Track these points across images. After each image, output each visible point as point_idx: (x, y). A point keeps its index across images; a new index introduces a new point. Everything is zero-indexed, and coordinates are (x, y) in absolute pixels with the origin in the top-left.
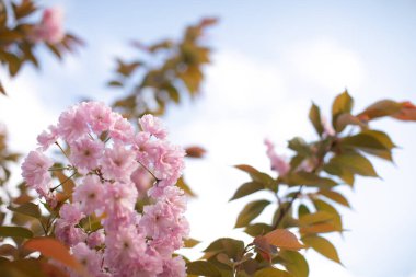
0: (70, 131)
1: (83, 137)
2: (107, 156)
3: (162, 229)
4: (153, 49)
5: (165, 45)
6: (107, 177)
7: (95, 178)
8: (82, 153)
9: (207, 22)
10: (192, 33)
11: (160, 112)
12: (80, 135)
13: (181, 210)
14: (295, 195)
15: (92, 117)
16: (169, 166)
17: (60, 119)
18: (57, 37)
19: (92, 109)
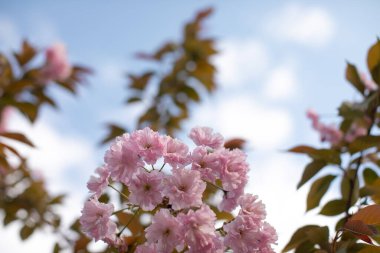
0: (121, 170)
1: (138, 172)
2: (171, 185)
3: (250, 243)
4: (158, 56)
5: (168, 48)
6: (177, 207)
7: (165, 212)
8: (142, 189)
9: (203, 15)
10: (191, 30)
11: (185, 115)
12: (134, 171)
13: (262, 216)
14: (359, 161)
15: (141, 148)
16: (237, 174)
17: (106, 159)
18: (66, 73)
19: (139, 139)
